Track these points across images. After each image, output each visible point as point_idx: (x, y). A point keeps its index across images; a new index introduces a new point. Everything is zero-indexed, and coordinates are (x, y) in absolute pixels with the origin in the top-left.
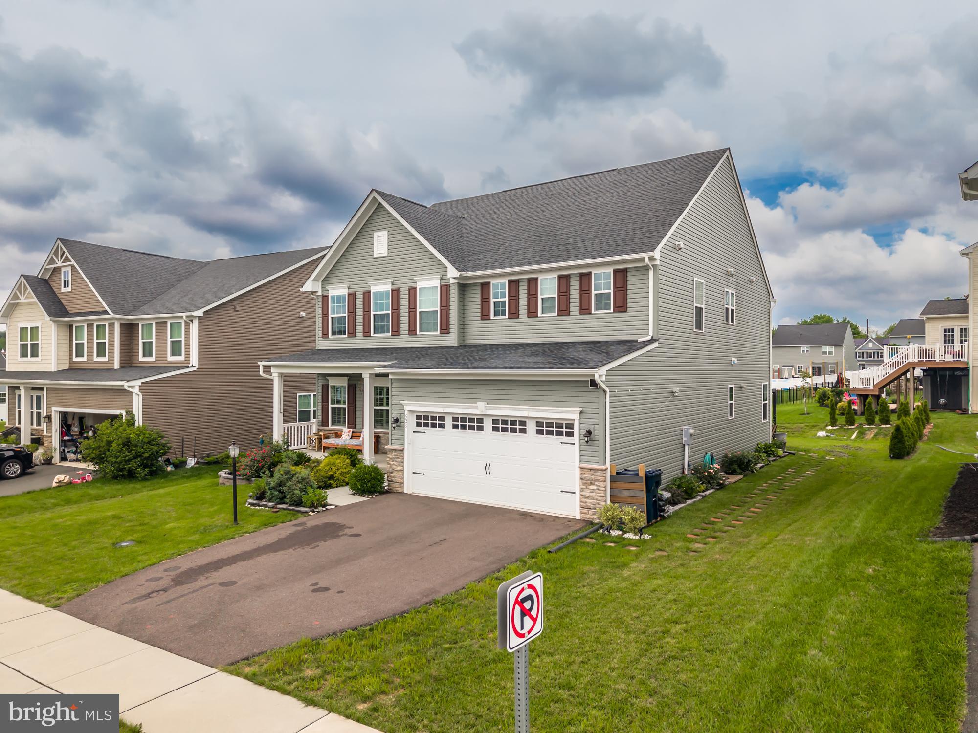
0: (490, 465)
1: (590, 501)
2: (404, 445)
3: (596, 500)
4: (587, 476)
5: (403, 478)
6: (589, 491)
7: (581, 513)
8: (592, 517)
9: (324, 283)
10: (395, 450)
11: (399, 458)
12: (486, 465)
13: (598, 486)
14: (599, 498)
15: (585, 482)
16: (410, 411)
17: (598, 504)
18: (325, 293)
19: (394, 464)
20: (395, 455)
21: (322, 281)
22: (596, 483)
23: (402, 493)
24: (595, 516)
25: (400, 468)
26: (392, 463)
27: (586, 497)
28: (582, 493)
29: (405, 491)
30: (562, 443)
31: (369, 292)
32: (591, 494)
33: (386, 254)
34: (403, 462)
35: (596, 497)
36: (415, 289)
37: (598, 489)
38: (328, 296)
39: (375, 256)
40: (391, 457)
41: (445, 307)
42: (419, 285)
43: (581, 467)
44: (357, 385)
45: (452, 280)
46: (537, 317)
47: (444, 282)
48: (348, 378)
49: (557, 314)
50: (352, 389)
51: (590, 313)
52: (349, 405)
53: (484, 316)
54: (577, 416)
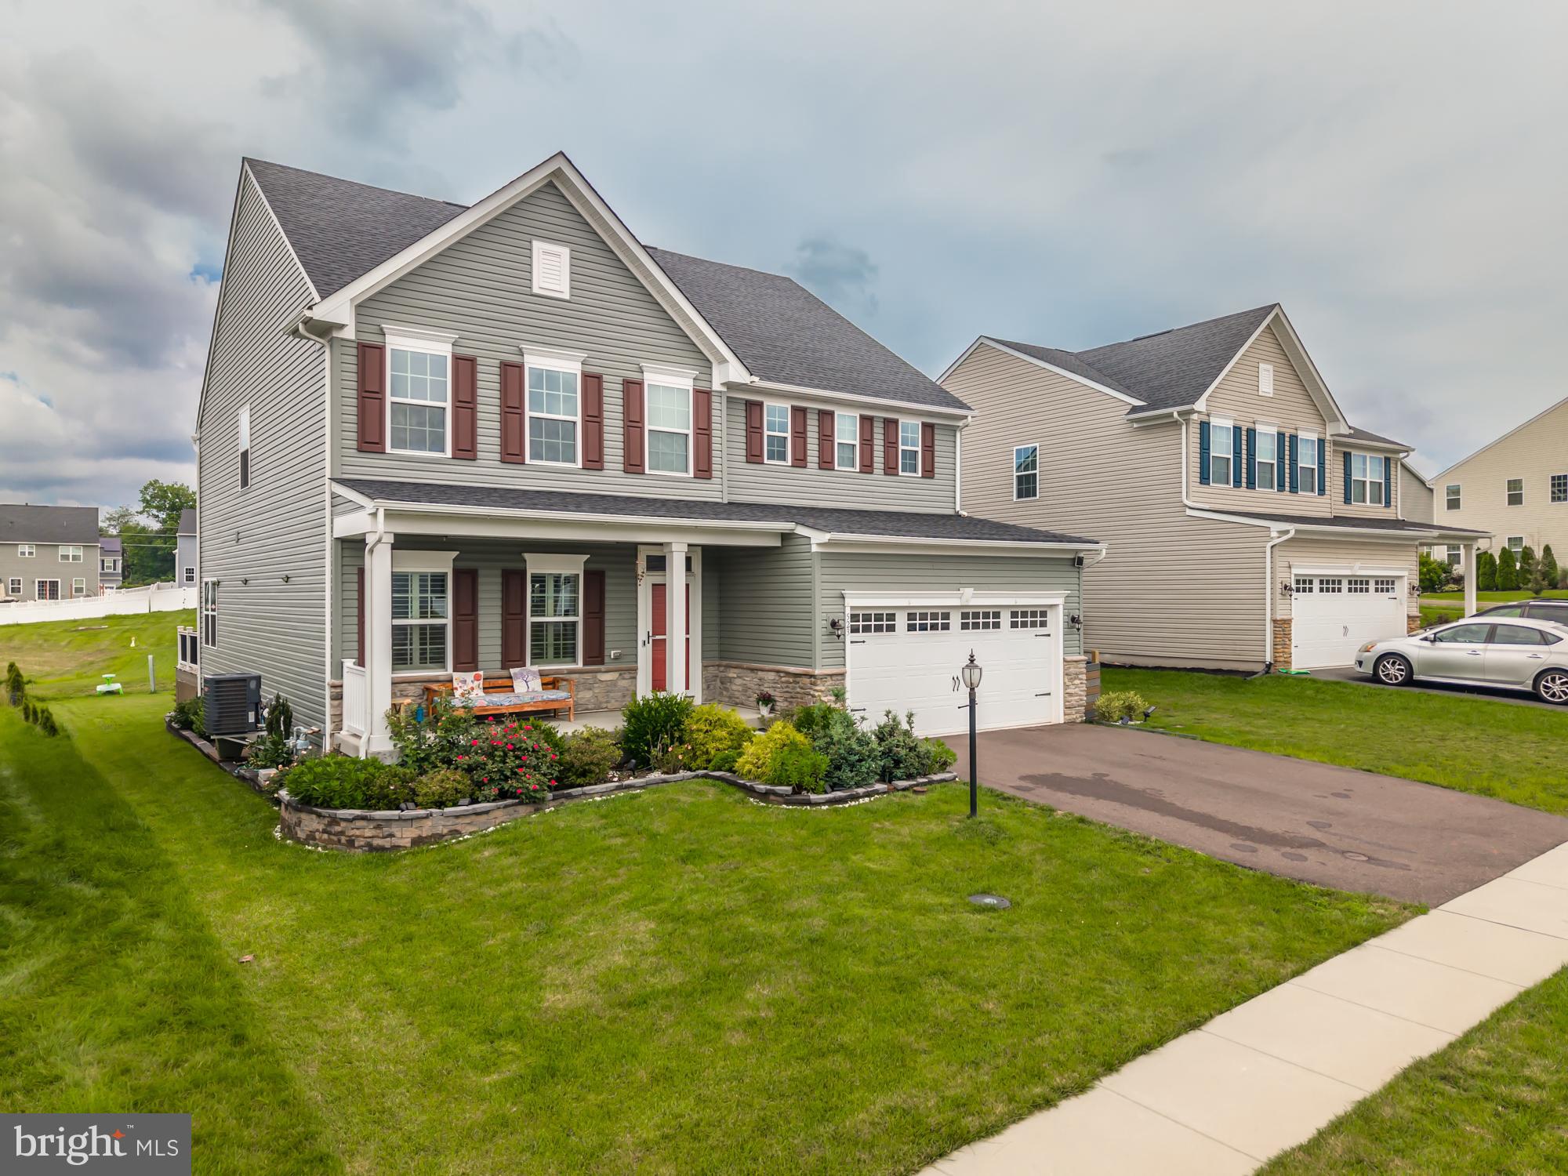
1: (1074, 698)
2: (845, 665)
3: (1080, 696)
4: (1071, 669)
6: (1073, 687)
7: (1065, 715)
8: (1075, 717)
9: (362, 311)
10: (831, 675)
12: (954, 679)
13: (1082, 680)
14: (1082, 694)
15: (1070, 676)
16: (851, 607)
18: (372, 339)
20: (831, 685)
22: (1080, 677)
24: (1078, 715)
26: (825, 699)
27: (1071, 695)
28: (1066, 691)
30: (1036, 636)
31: (520, 367)
32: (1075, 690)
33: (567, 297)
36: (640, 384)
37: (1081, 685)
38: (382, 348)
39: (536, 290)
41: (704, 431)
42: (650, 378)
43: (1065, 661)
44: (480, 572)
45: (716, 386)
46: (833, 470)
47: (703, 386)
48: (455, 554)
49: (858, 470)
50: (467, 580)
51: (897, 475)
52: (459, 618)
53: (753, 456)
54: (1060, 601)
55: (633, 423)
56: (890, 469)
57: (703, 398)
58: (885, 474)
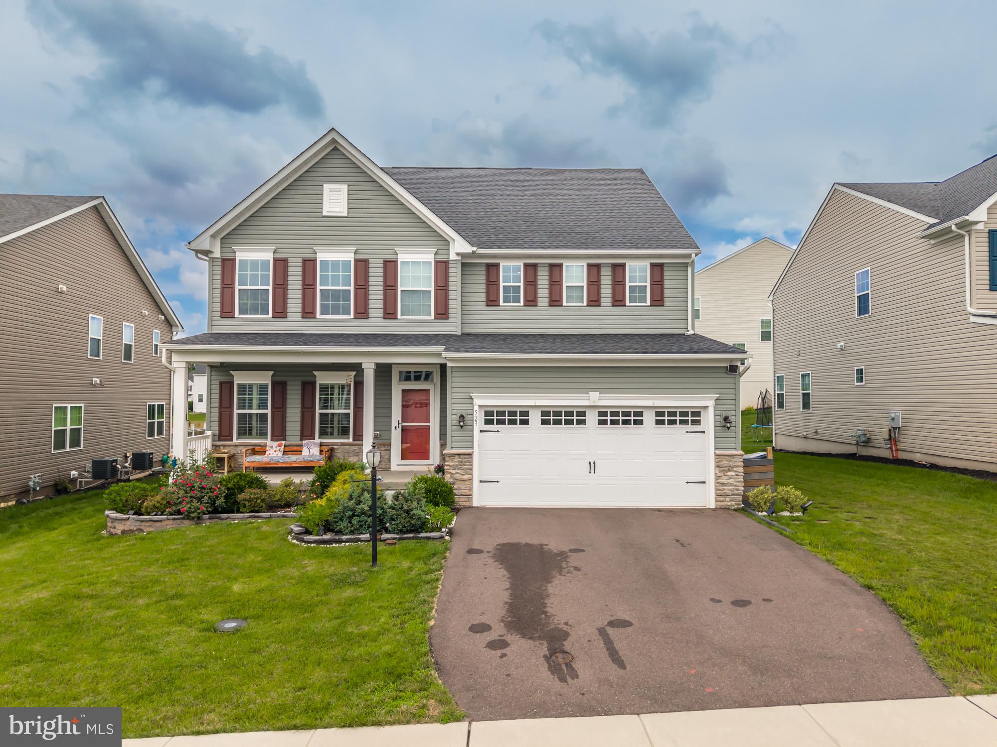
0: (594, 463)
1: (729, 488)
2: (472, 447)
3: (735, 486)
4: (725, 463)
5: (471, 489)
6: (727, 478)
7: (717, 501)
8: (729, 504)
9: (224, 241)
10: (459, 455)
11: (465, 465)
12: (590, 463)
13: (738, 472)
14: (738, 484)
15: (723, 469)
16: (479, 406)
17: (737, 490)
18: (228, 255)
19: (457, 473)
20: (459, 462)
21: (222, 239)
22: (735, 469)
23: (472, 507)
24: (733, 503)
25: (466, 477)
26: (453, 472)
27: (723, 484)
28: (718, 481)
29: (475, 505)
30: (687, 432)
31: (314, 261)
32: (729, 481)
33: (345, 214)
34: (471, 469)
35: (735, 483)
36: (395, 262)
37: (737, 475)
38: (234, 260)
39: (325, 214)
40: (451, 464)
41: (442, 287)
42: (402, 257)
43: (716, 455)
44: (289, 383)
45: (453, 257)
46: (562, 306)
47: (441, 257)
48: (272, 373)
49: (585, 304)
50: (280, 388)
51: (625, 305)
52: (274, 410)
53: (492, 301)
54: (711, 403)
55: (390, 287)
56: (618, 301)
57: (442, 267)
58: (613, 306)
